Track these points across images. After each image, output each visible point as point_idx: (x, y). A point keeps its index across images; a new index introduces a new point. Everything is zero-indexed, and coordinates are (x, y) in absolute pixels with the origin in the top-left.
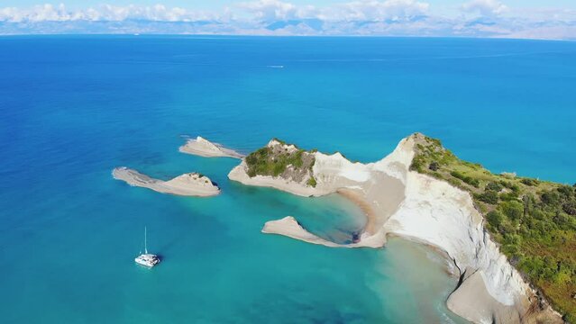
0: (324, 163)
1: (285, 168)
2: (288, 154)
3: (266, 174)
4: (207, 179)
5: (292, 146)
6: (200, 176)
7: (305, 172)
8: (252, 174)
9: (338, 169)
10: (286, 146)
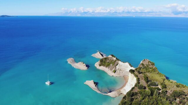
0: (122, 65)
1: (110, 65)
2: (113, 61)
3: (104, 66)
4: (85, 65)
5: (115, 58)
6: (83, 63)
7: (114, 67)
8: (100, 65)
9: (126, 68)
10: (113, 58)
